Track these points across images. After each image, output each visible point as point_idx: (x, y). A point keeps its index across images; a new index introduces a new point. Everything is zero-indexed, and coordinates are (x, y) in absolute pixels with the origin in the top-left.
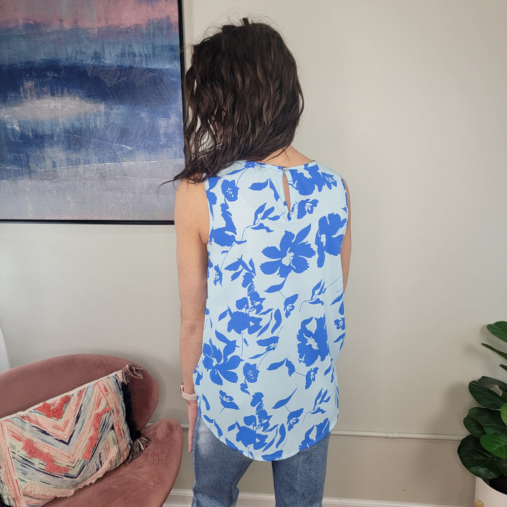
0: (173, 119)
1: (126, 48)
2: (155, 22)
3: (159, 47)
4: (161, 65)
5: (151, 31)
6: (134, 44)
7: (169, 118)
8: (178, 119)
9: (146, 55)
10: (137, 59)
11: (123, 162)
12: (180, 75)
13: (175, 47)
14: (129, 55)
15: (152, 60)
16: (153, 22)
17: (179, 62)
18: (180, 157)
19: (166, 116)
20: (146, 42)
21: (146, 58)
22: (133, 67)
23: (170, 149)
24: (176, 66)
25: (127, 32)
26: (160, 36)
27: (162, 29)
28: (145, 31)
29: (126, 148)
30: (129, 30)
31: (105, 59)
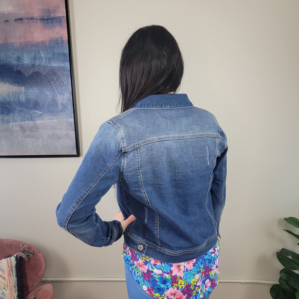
0: (66, 95)
1: (37, 54)
2: (54, 39)
3: (57, 54)
5: (52, 45)
6: (41, 52)
7: (64, 95)
8: (68, 95)
9: (49, 59)
10: (44, 61)
11: (36, 120)
12: (69, 70)
13: (66, 54)
14: (38, 59)
15: (52, 61)
17: (69, 63)
18: (71, 118)
20: (49, 51)
21: (49, 60)
22: (41, 65)
23: (65, 113)
24: (68, 65)
25: (37, 45)
26: (57, 47)
27: (58, 44)
28: (48, 45)
29: (38, 112)
30: (38, 44)
31: (24, 61)
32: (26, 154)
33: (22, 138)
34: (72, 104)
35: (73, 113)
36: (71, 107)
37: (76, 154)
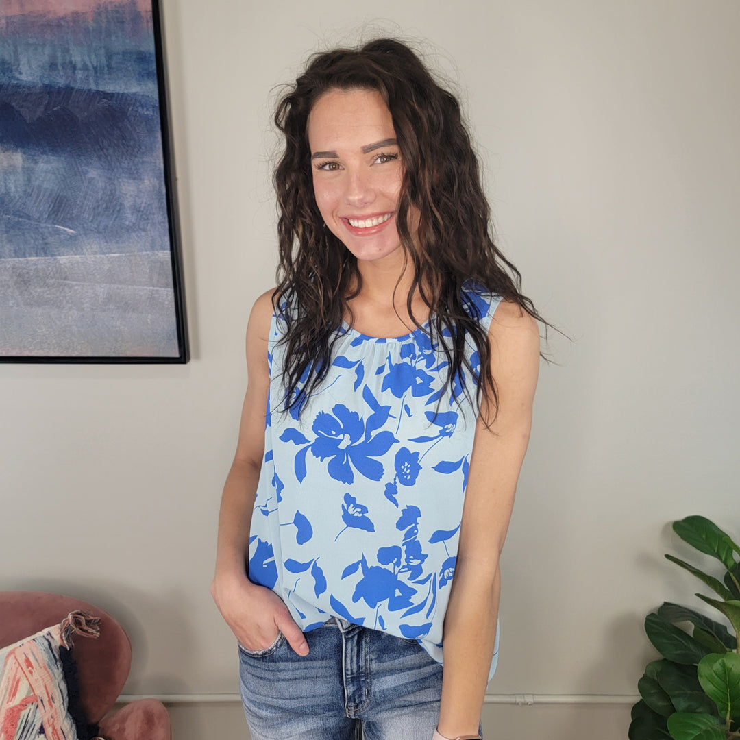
0: (147, 182)
1: (59, 54)
2: (109, 9)
3: (118, 54)
4: (123, 87)
5: (104, 25)
6: (72, 48)
7: (141, 179)
8: (156, 182)
9: (95, 69)
10: (80, 75)
11: (59, 255)
12: (157, 105)
13: (148, 55)
14: (63, 68)
15: (106, 76)
16: (106, 8)
17: (156, 82)
18: (163, 248)
19: (135, 175)
20: (94, 44)
21: (96, 72)
22: (72, 89)
23: (143, 234)
24: (151, 88)
25: (59, 26)
26: (120, 34)
27: (123, 22)
28: (91, 25)
29: (65, 231)
30: (63, 23)
31: (21, 73)
32: (30, 351)
33: (18, 306)
34: (165, 207)
35: (167, 234)
36: (161, 218)
37: (177, 355)
